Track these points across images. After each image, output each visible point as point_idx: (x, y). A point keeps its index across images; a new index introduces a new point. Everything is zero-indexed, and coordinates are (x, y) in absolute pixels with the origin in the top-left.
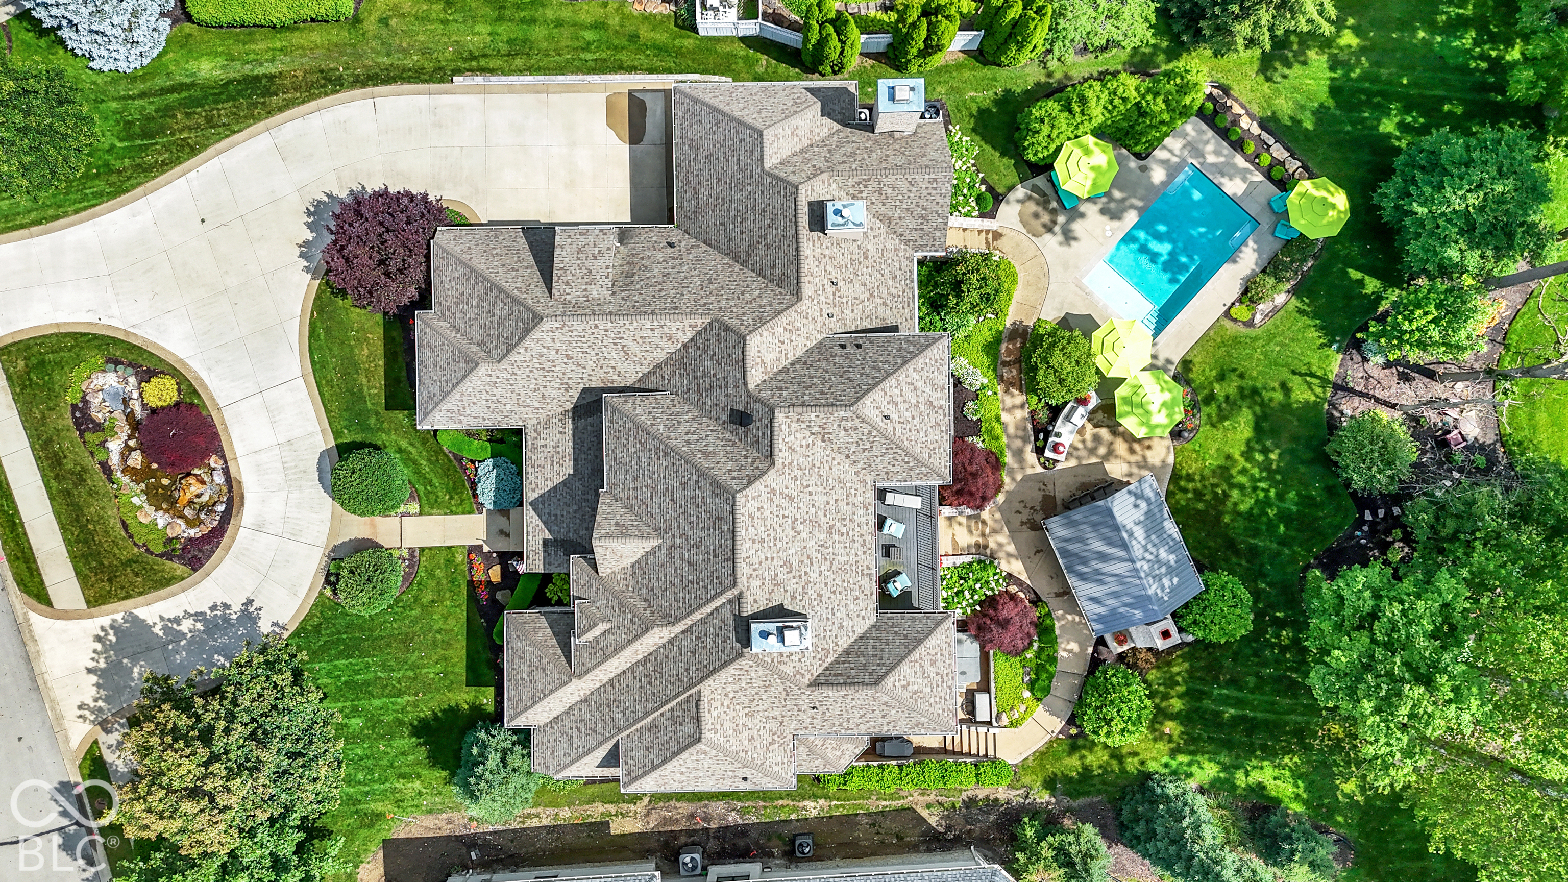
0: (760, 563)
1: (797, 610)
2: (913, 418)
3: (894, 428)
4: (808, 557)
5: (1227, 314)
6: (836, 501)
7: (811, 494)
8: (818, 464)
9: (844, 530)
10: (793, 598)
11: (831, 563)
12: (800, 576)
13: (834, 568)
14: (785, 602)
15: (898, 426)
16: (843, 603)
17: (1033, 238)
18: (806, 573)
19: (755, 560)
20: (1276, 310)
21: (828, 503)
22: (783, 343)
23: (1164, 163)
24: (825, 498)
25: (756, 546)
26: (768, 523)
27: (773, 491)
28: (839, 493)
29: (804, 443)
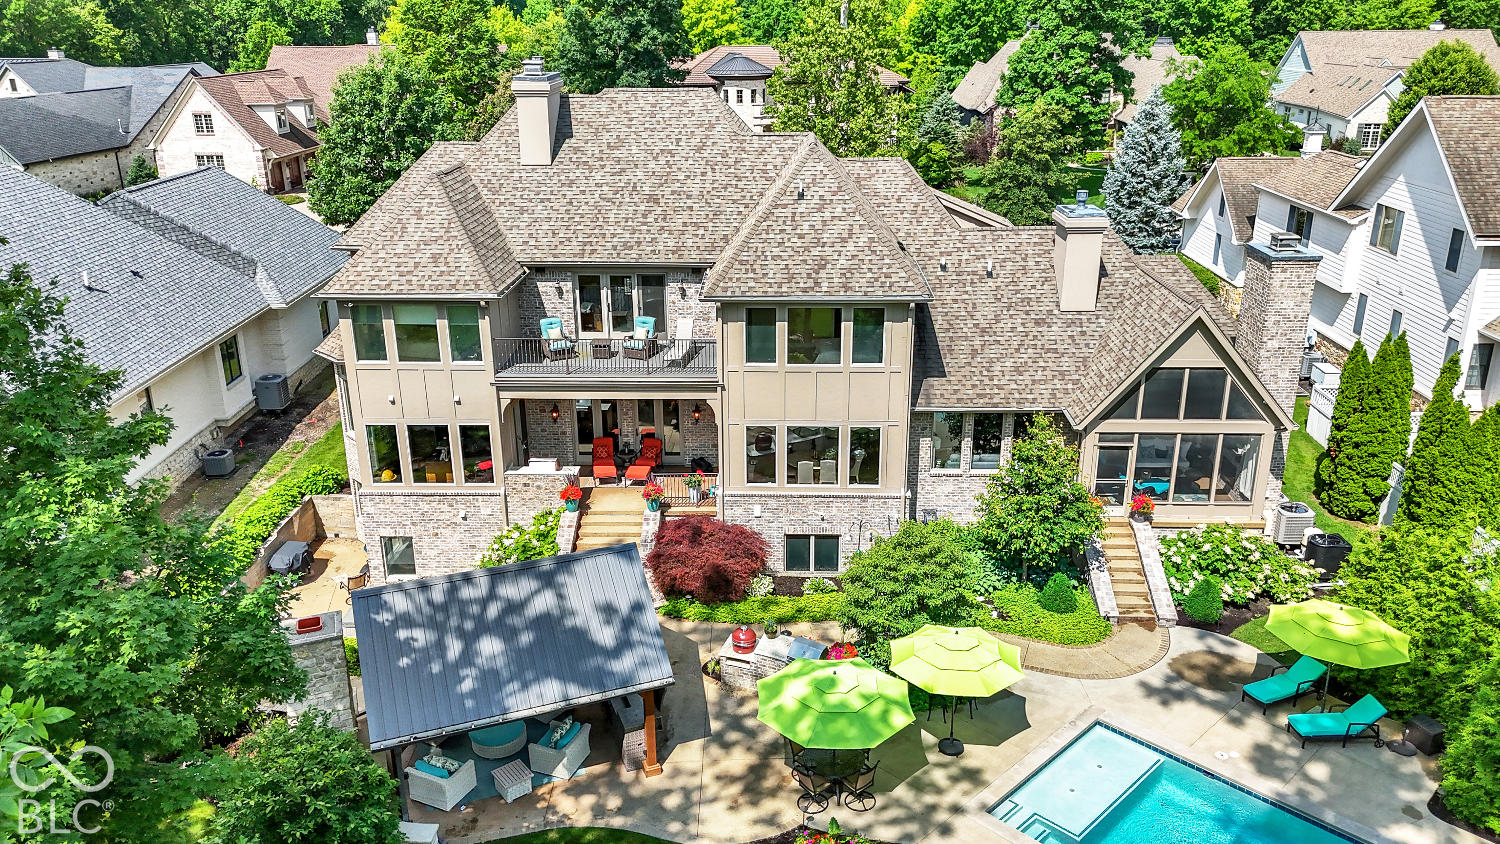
0: (627, 113)
1: (561, 154)
2: (801, 237)
3: (785, 206)
4: (623, 170)
6: (691, 208)
7: (704, 174)
8: (741, 185)
9: (650, 219)
10: (576, 150)
11: (609, 200)
12: (601, 159)
13: (602, 203)
14: (573, 140)
15: (788, 212)
16: (554, 215)
18: (603, 167)
19: (631, 107)
21: (689, 197)
22: (899, 200)
24: (695, 193)
25: (648, 107)
26: (674, 121)
27: (712, 126)
28: (700, 212)
29: (770, 167)
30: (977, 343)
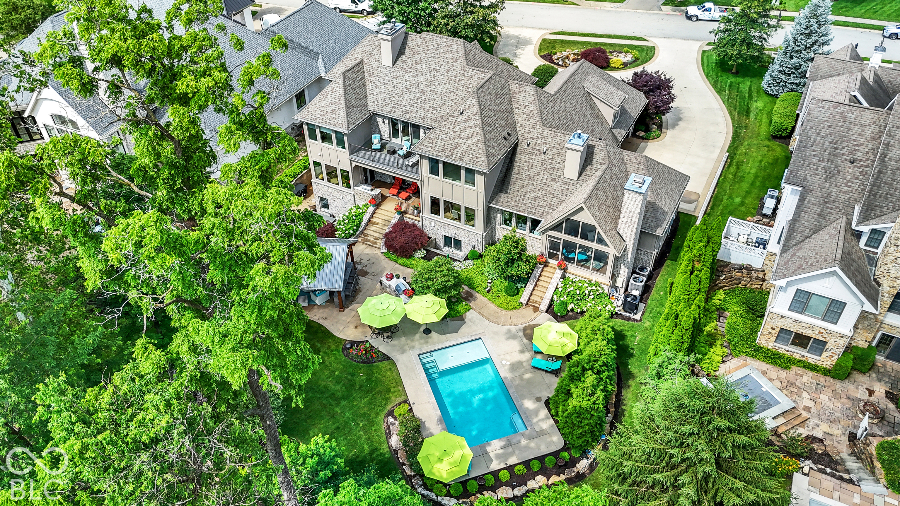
0: (427, 46)
1: (398, 63)
2: (454, 132)
3: (454, 117)
4: (417, 75)
5: (406, 401)
6: (435, 99)
7: (445, 84)
8: (457, 92)
9: (419, 102)
10: (404, 61)
11: (408, 89)
12: (411, 68)
13: (405, 90)
14: (404, 57)
15: (455, 119)
16: (387, 91)
17: (524, 325)
18: (410, 72)
19: (430, 44)
20: (389, 435)
21: (436, 94)
22: (525, 108)
23: (536, 412)
24: (439, 93)
25: (436, 45)
26: (443, 55)
27: (456, 61)
28: (439, 102)
29: (471, 86)
30: (525, 183)
